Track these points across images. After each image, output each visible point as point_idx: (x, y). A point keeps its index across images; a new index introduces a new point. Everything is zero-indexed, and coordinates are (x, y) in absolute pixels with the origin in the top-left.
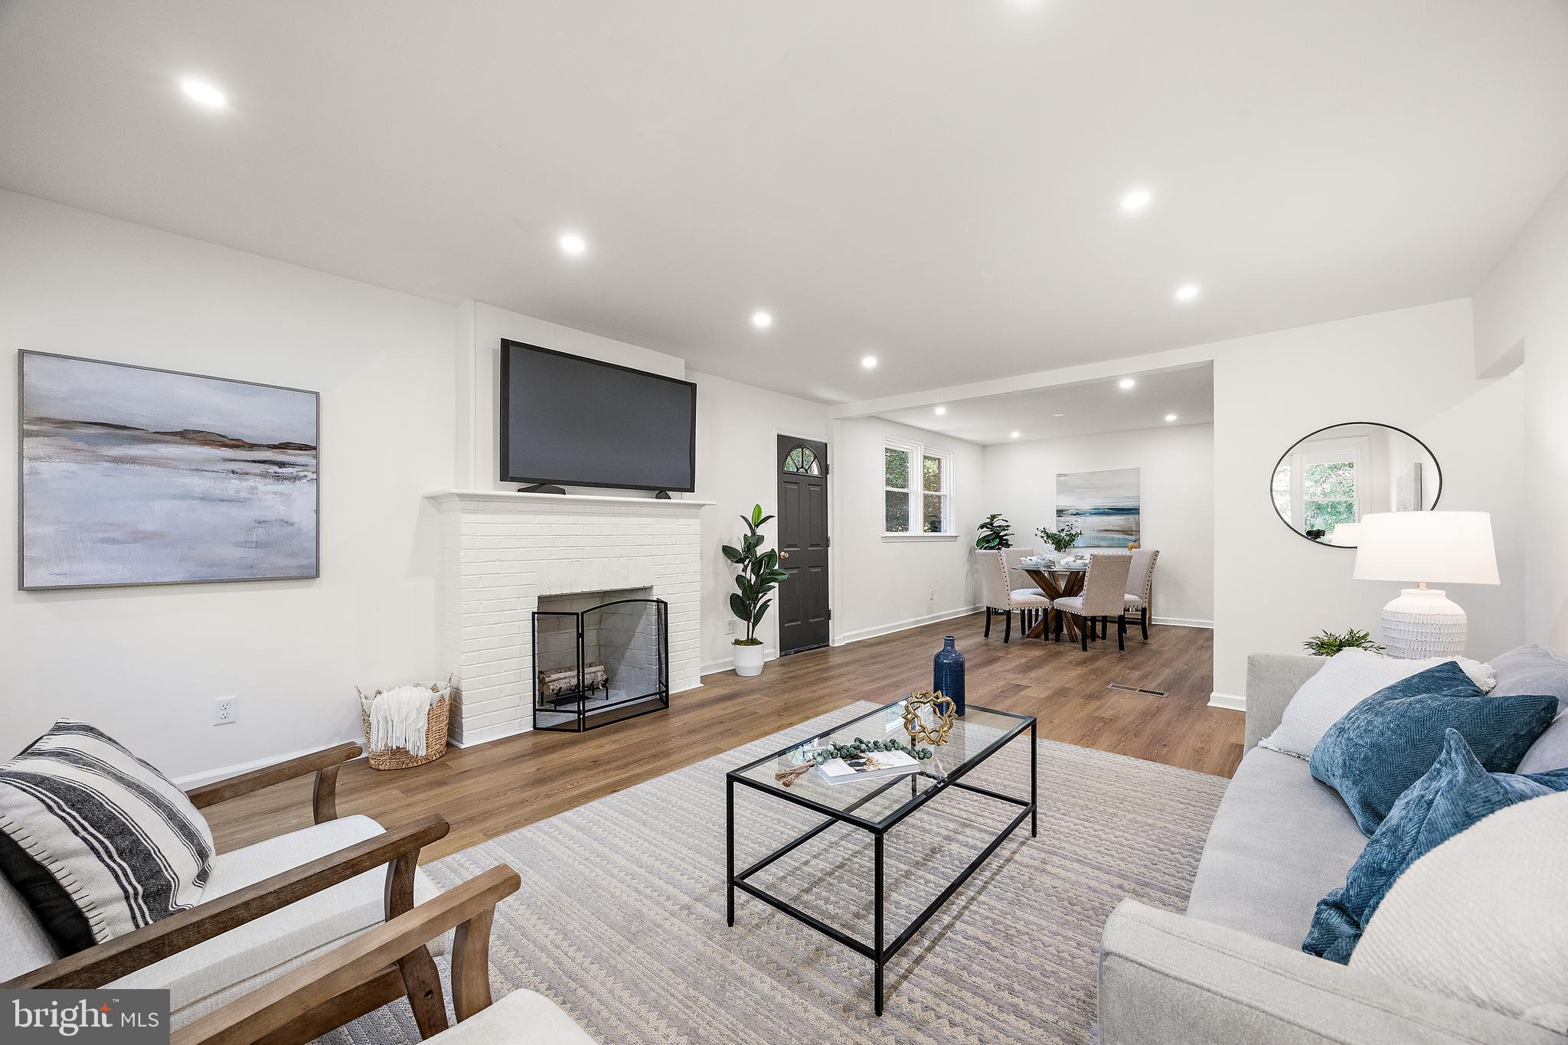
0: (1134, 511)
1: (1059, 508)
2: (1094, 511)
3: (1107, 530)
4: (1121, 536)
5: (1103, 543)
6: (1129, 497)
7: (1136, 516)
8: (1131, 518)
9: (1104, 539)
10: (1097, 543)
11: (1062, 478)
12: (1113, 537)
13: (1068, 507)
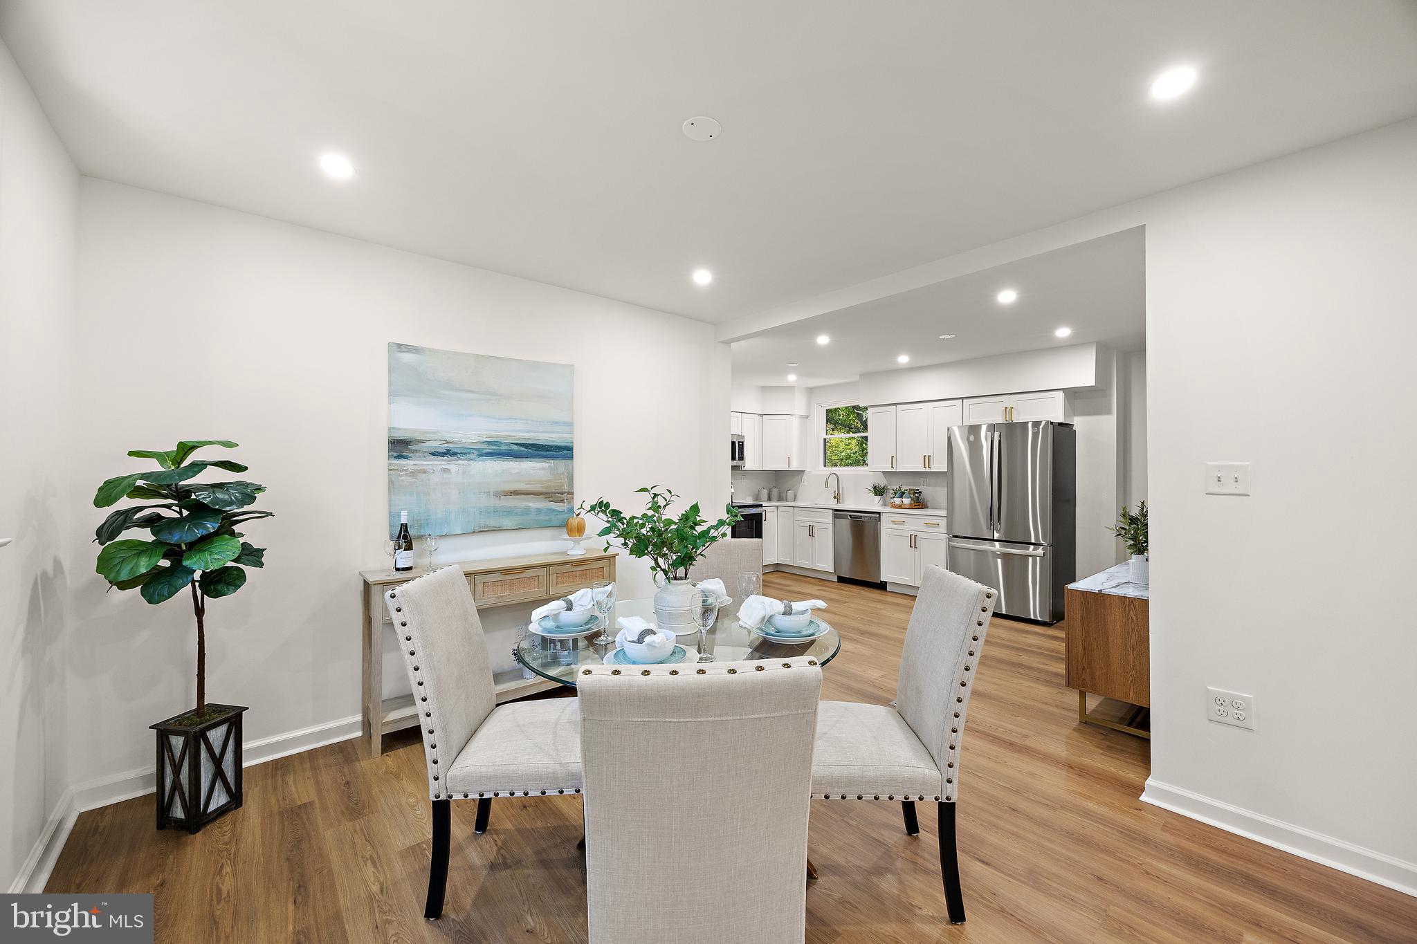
0: (563, 452)
1: (400, 435)
2: (487, 449)
3: (515, 493)
4: (542, 504)
5: (507, 522)
6: (556, 423)
7: (569, 462)
8: (560, 465)
9: (509, 512)
10: (492, 522)
11: (407, 357)
12: (528, 508)
13: (423, 433)
